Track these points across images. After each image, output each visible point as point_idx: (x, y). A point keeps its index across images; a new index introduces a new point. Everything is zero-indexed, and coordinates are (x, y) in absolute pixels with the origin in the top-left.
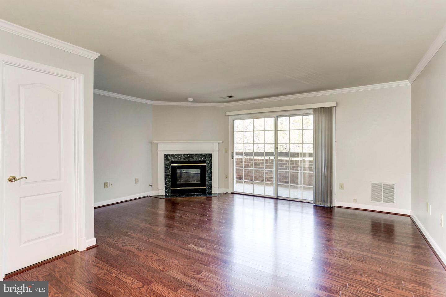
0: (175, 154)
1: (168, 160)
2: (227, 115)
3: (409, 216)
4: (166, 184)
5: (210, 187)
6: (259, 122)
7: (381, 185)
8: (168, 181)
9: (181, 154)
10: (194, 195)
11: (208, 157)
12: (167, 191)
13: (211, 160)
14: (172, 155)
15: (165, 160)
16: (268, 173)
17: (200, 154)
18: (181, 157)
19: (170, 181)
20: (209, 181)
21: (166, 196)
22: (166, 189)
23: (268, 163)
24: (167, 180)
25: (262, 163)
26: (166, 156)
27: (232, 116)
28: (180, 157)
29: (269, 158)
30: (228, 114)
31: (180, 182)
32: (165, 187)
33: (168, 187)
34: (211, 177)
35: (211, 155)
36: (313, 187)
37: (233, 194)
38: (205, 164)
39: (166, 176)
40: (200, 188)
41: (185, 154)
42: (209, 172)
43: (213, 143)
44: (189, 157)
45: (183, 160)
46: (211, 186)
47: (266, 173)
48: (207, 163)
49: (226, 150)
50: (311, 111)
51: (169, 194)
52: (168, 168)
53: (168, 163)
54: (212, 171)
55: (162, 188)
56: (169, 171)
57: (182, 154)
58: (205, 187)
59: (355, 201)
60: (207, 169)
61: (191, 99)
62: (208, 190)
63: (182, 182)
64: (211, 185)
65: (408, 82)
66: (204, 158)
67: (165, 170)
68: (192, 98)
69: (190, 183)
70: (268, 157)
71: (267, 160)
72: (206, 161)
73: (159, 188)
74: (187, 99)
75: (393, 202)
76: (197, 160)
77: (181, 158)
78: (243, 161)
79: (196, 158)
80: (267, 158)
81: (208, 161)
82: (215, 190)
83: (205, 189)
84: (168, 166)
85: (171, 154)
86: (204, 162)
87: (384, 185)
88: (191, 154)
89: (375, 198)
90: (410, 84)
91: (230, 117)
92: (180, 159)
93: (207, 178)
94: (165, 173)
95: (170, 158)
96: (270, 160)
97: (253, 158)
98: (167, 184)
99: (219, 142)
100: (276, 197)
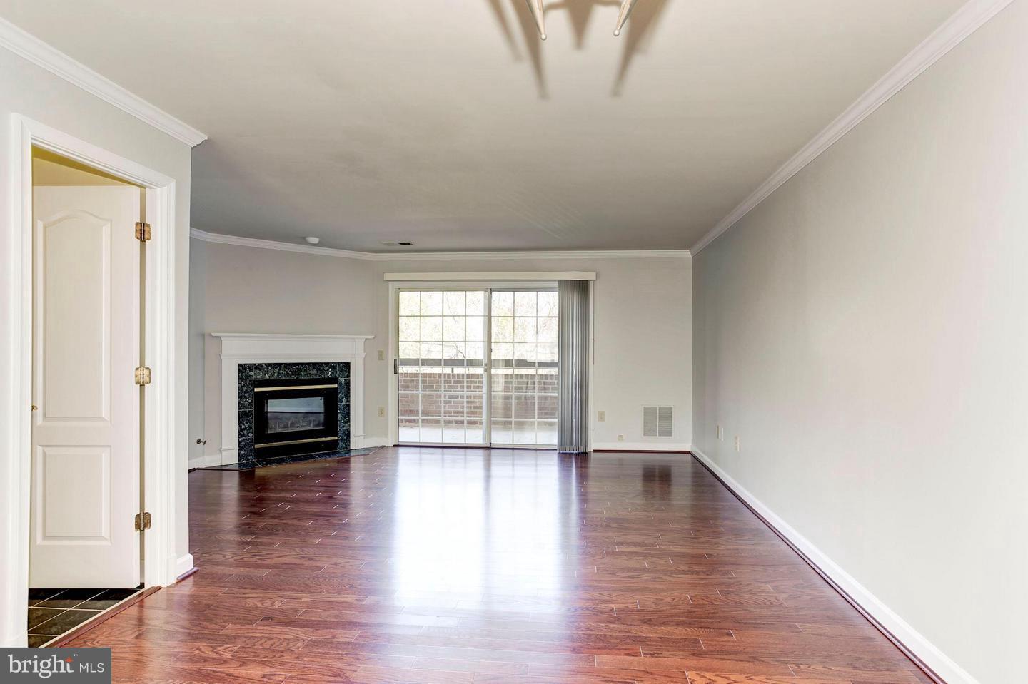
0: (265, 364)
1: (246, 379)
2: (386, 279)
3: (688, 452)
4: (240, 435)
5: (345, 437)
6: (455, 298)
7: (656, 409)
8: (245, 429)
9: (280, 365)
10: (312, 457)
11: (342, 371)
12: (242, 453)
13: (348, 376)
14: (258, 367)
15: (240, 379)
16: (450, 402)
17: (325, 363)
18: (280, 370)
19: (251, 428)
20: (344, 422)
21: (240, 464)
22: (240, 449)
23: (450, 382)
24: (243, 427)
25: (437, 382)
26: (243, 369)
27: (395, 283)
28: (277, 370)
29: (453, 369)
30: (388, 276)
31: (275, 429)
32: (240, 442)
33: (246, 444)
34: (347, 414)
35: (347, 365)
36: (556, 420)
37: (396, 448)
38: (336, 386)
39: (243, 416)
40: (324, 439)
41: (289, 364)
42: (344, 403)
43: (354, 338)
44: (300, 370)
45: (284, 378)
46: (348, 434)
47: (446, 403)
48: (341, 382)
49: (381, 356)
50: (556, 285)
51: (248, 459)
52: (245, 397)
53: (248, 387)
54: (349, 402)
55: (231, 447)
56: (250, 403)
57: (282, 364)
58: (336, 438)
59: (620, 438)
60: (340, 396)
61: (314, 240)
62: (340, 443)
63: (279, 430)
64: (349, 432)
65: (689, 253)
66: (332, 373)
67: (239, 403)
68: (317, 237)
69: (297, 429)
70: (450, 369)
71: (449, 375)
72: (337, 378)
73: (223, 448)
74: (304, 238)
75: (670, 434)
76: (318, 377)
77: (279, 374)
78: (420, 379)
79: (315, 371)
80: (448, 370)
81: (342, 380)
82: (357, 442)
83: (336, 441)
84: (246, 392)
85: (255, 364)
86: (334, 381)
87: (660, 408)
88: (302, 364)
89: (648, 431)
90: (691, 257)
91: (390, 284)
92: (276, 374)
93: (340, 416)
94: (239, 409)
95: (251, 373)
96: (454, 375)
97: (441, 372)
98: (244, 435)
99: (366, 337)
100: (488, 446)
